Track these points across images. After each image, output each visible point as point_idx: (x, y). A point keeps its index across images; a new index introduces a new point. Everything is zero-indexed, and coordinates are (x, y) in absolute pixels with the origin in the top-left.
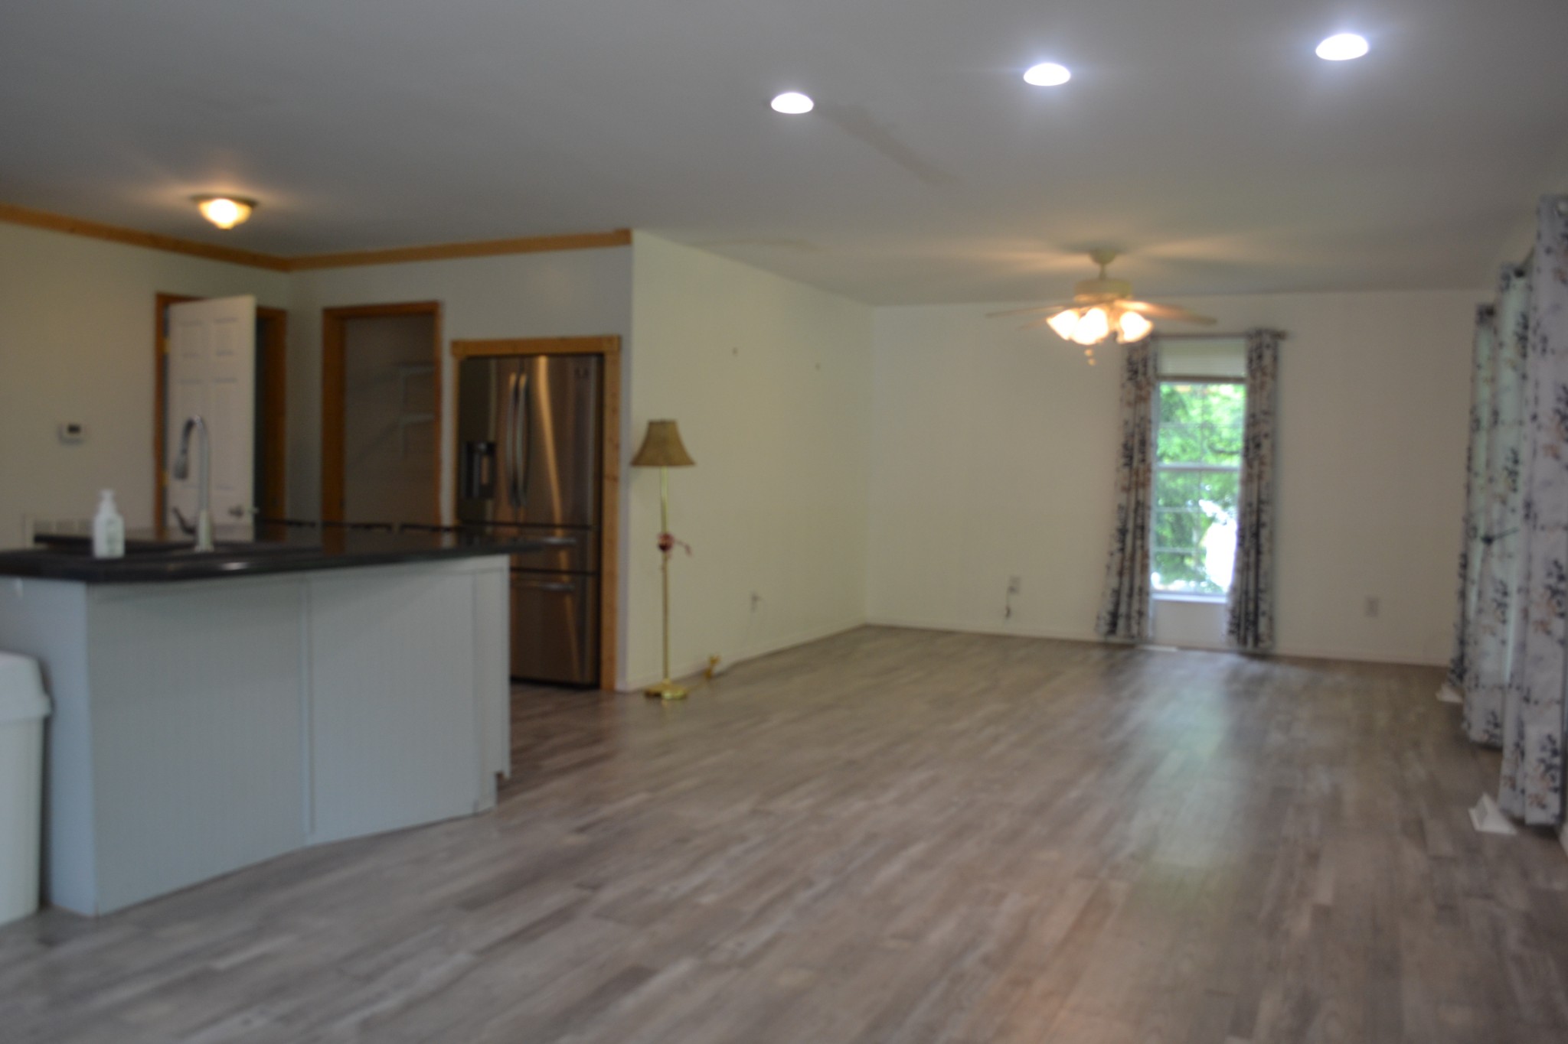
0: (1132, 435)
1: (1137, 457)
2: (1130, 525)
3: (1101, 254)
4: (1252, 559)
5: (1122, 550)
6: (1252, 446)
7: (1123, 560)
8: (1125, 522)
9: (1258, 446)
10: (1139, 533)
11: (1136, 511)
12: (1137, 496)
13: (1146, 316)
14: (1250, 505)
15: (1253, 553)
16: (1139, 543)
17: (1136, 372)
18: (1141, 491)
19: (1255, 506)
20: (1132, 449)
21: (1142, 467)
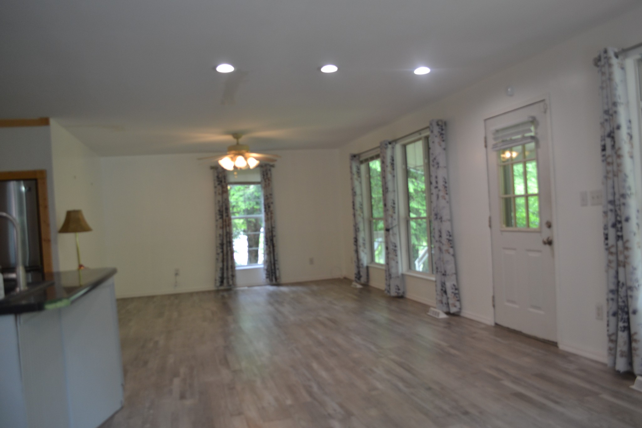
0: (222, 206)
1: (225, 215)
2: (225, 242)
3: (236, 135)
4: (271, 249)
5: (223, 252)
6: (267, 207)
7: (223, 256)
8: (222, 240)
9: (269, 207)
10: (228, 244)
11: (226, 235)
12: (226, 230)
13: (257, 159)
14: (269, 229)
15: (271, 247)
16: (229, 248)
17: (221, 182)
18: (228, 228)
19: (270, 229)
20: (222, 212)
21: (227, 218)
